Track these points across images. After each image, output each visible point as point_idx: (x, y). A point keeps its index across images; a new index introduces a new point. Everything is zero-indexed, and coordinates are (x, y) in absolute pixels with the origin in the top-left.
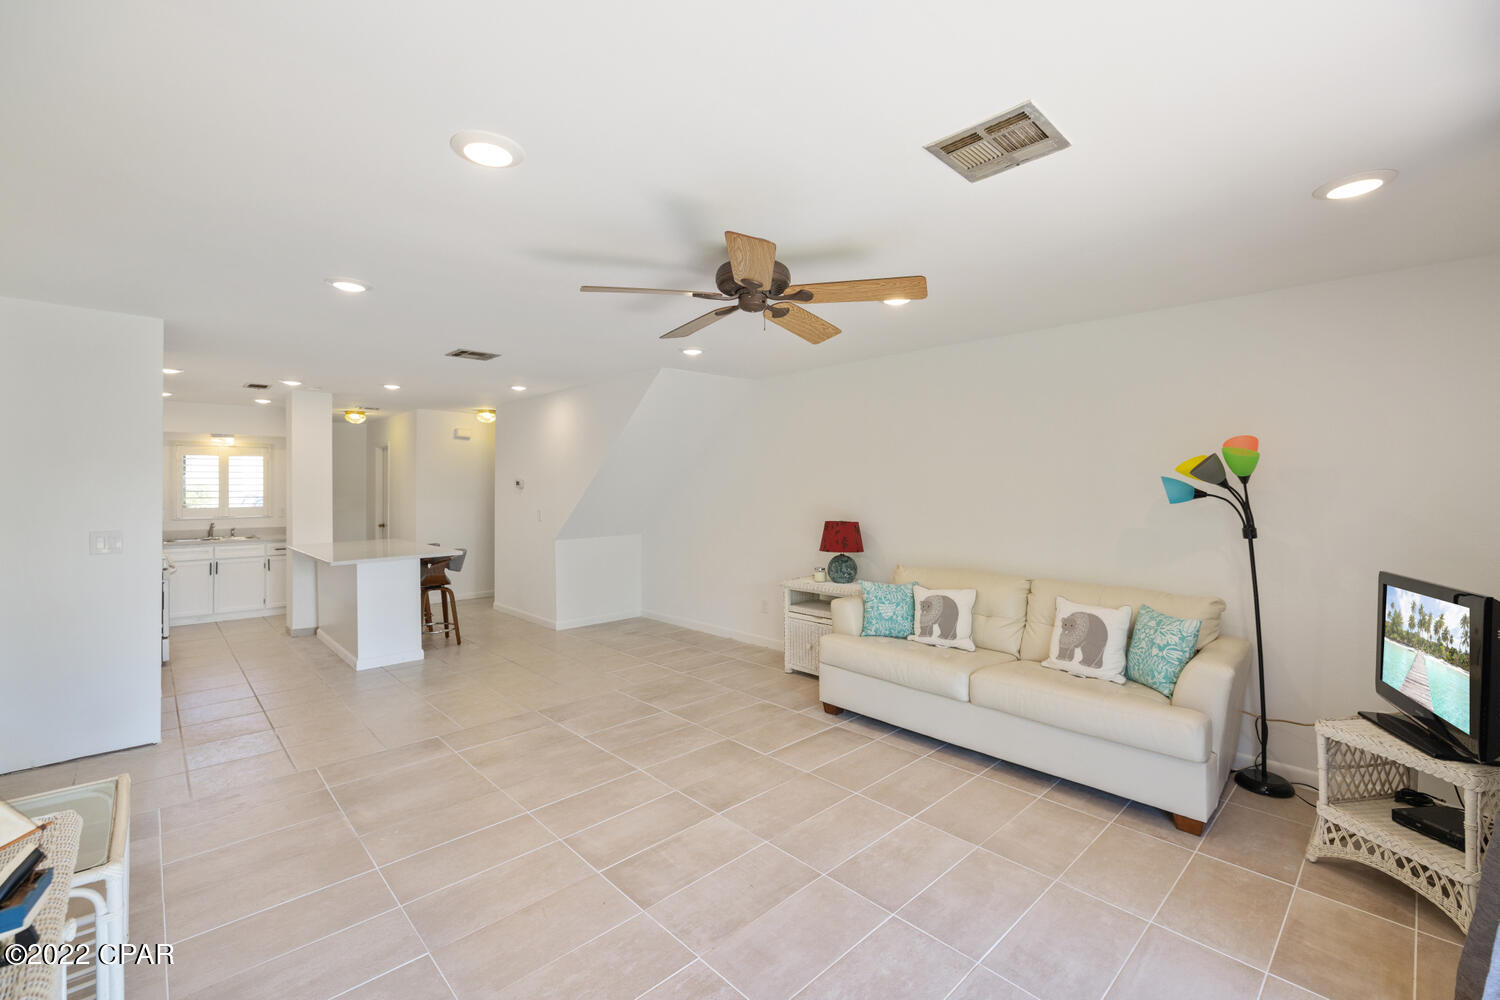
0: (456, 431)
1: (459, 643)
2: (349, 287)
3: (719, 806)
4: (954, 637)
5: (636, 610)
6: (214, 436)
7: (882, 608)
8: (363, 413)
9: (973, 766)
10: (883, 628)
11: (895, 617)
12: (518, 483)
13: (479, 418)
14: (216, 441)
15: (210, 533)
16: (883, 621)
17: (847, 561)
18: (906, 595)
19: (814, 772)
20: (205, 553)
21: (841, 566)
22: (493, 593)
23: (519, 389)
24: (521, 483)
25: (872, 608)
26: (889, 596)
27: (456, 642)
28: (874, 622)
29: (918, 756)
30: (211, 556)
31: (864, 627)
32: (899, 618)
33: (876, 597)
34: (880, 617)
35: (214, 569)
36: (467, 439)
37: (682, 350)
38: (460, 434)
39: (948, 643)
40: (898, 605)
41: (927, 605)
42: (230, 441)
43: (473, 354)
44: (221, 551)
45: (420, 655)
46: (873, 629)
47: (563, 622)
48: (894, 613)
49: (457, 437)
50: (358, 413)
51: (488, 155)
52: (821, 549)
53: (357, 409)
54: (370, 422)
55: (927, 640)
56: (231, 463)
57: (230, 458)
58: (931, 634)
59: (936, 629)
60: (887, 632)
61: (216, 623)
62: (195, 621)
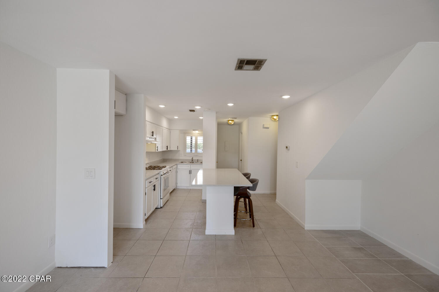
0: (264, 125)
1: (254, 226)
6: (194, 130)
12: (287, 147)
14: (194, 132)
15: (192, 161)
22: (276, 193)
23: (286, 97)
24: (288, 147)
27: (252, 226)
30: (189, 168)
35: (190, 172)
36: (268, 128)
38: (265, 126)
42: (197, 132)
44: (193, 167)
49: (263, 128)
50: (231, 120)
56: (198, 139)
57: (198, 137)
61: (191, 189)
62: (186, 188)
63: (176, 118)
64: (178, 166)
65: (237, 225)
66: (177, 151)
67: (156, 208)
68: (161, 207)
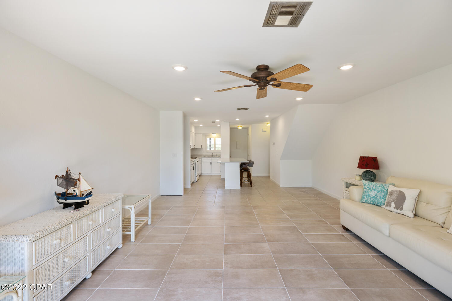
0: (262, 129)
1: (252, 186)
2: (198, 99)
3: (269, 241)
4: (402, 209)
5: (310, 185)
6: (213, 134)
7: (370, 192)
8: (242, 126)
9: (391, 265)
10: (370, 200)
11: (376, 197)
12: (273, 143)
13: (267, 125)
14: (213, 135)
15: (212, 155)
16: (370, 198)
17: (369, 173)
18: (384, 189)
19: (312, 243)
20: (210, 160)
21: (366, 175)
22: (270, 175)
23: (267, 116)
25: (365, 191)
26: (374, 188)
28: (365, 197)
29: (365, 253)
31: (362, 199)
32: (378, 198)
33: (368, 187)
34: (368, 196)
35: (211, 163)
36: (266, 131)
37: (295, 99)
38: (264, 130)
39: (398, 211)
40: (378, 192)
41: (391, 194)
42: (215, 135)
43: (241, 109)
44: (213, 159)
45: (239, 187)
46: (365, 200)
47: (282, 185)
48: (376, 195)
49: (263, 131)
50: (241, 126)
51: (180, 69)
52: (358, 168)
53: (240, 125)
54: (243, 128)
55: (388, 208)
56: (216, 140)
57: (216, 138)
58: (390, 206)
59: (393, 205)
60: (372, 202)
61: (212, 175)
62: (208, 174)
63: (201, 126)
64: (203, 159)
65: (242, 186)
66: (201, 149)
67: (193, 182)
68: (196, 182)
